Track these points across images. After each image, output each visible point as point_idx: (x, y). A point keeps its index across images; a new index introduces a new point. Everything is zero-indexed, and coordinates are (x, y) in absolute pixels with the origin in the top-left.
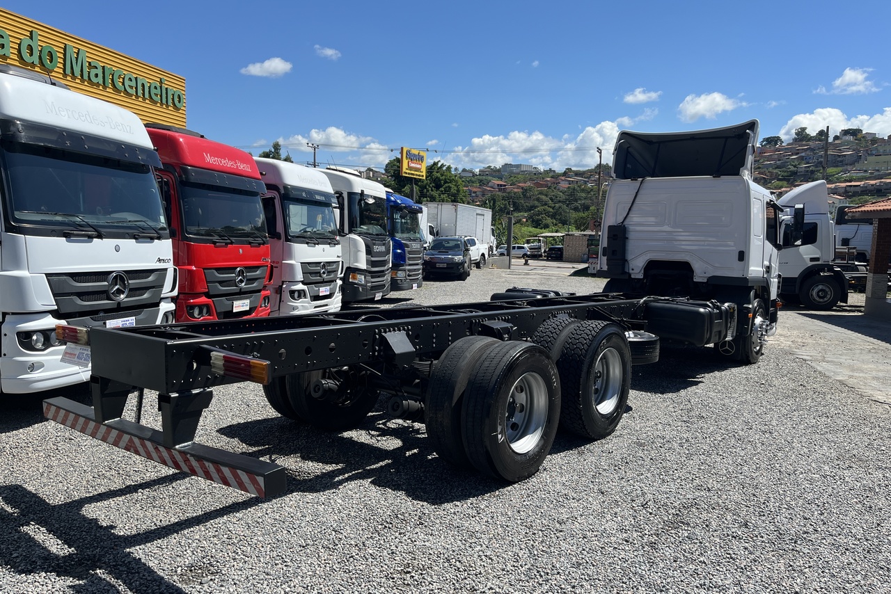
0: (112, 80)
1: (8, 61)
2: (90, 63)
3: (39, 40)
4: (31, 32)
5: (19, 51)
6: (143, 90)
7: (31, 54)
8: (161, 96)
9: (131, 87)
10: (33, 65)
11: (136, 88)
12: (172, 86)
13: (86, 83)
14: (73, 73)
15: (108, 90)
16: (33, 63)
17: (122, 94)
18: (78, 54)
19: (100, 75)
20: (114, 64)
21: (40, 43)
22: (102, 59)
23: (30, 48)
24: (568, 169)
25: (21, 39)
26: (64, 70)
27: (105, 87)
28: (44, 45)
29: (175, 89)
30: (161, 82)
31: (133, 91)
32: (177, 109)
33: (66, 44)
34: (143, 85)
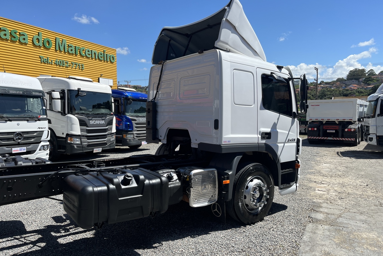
0: (80, 52)
1: (27, 46)
2: (68, 45)
3: (42, 36)
4: (39, 33)
5: (33, 41)
6: (95, 56)
7: (39, 42)
8: (104, 58)
9: (89, 54)
10: (40, 47)
11: (92, 55)
12: (109, 53)
13: (67, 54)
14: (60, 49)
15: (78, 56)
16: (39, 46)
17: (85, 58)
18: (62, 41)
19: (74, 50)
20: (80, 45)
21: (43, 37)
22: (74, 43)
23: (38, 39)
24: (322, 81)
25: (33, 36)
26: (56, 48)
27: (76, 55)
28: (45, 38)
29: (111, 54)
30: (104, 52)
31: (90, 56)
32: (112, 62)
33: (56, 37)
34: (95, 53)
